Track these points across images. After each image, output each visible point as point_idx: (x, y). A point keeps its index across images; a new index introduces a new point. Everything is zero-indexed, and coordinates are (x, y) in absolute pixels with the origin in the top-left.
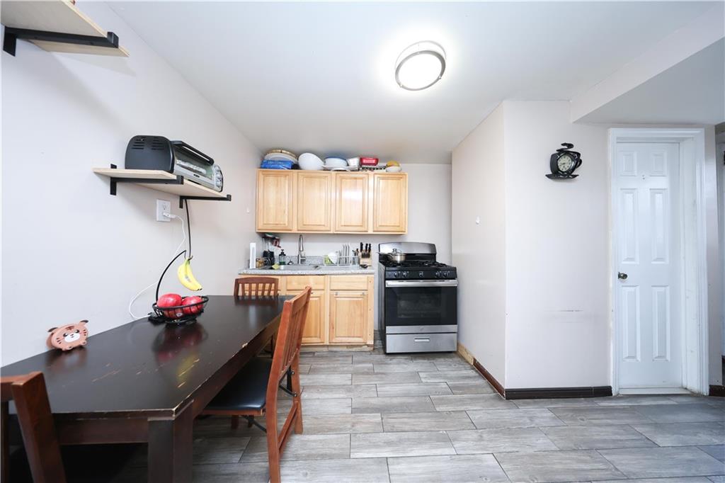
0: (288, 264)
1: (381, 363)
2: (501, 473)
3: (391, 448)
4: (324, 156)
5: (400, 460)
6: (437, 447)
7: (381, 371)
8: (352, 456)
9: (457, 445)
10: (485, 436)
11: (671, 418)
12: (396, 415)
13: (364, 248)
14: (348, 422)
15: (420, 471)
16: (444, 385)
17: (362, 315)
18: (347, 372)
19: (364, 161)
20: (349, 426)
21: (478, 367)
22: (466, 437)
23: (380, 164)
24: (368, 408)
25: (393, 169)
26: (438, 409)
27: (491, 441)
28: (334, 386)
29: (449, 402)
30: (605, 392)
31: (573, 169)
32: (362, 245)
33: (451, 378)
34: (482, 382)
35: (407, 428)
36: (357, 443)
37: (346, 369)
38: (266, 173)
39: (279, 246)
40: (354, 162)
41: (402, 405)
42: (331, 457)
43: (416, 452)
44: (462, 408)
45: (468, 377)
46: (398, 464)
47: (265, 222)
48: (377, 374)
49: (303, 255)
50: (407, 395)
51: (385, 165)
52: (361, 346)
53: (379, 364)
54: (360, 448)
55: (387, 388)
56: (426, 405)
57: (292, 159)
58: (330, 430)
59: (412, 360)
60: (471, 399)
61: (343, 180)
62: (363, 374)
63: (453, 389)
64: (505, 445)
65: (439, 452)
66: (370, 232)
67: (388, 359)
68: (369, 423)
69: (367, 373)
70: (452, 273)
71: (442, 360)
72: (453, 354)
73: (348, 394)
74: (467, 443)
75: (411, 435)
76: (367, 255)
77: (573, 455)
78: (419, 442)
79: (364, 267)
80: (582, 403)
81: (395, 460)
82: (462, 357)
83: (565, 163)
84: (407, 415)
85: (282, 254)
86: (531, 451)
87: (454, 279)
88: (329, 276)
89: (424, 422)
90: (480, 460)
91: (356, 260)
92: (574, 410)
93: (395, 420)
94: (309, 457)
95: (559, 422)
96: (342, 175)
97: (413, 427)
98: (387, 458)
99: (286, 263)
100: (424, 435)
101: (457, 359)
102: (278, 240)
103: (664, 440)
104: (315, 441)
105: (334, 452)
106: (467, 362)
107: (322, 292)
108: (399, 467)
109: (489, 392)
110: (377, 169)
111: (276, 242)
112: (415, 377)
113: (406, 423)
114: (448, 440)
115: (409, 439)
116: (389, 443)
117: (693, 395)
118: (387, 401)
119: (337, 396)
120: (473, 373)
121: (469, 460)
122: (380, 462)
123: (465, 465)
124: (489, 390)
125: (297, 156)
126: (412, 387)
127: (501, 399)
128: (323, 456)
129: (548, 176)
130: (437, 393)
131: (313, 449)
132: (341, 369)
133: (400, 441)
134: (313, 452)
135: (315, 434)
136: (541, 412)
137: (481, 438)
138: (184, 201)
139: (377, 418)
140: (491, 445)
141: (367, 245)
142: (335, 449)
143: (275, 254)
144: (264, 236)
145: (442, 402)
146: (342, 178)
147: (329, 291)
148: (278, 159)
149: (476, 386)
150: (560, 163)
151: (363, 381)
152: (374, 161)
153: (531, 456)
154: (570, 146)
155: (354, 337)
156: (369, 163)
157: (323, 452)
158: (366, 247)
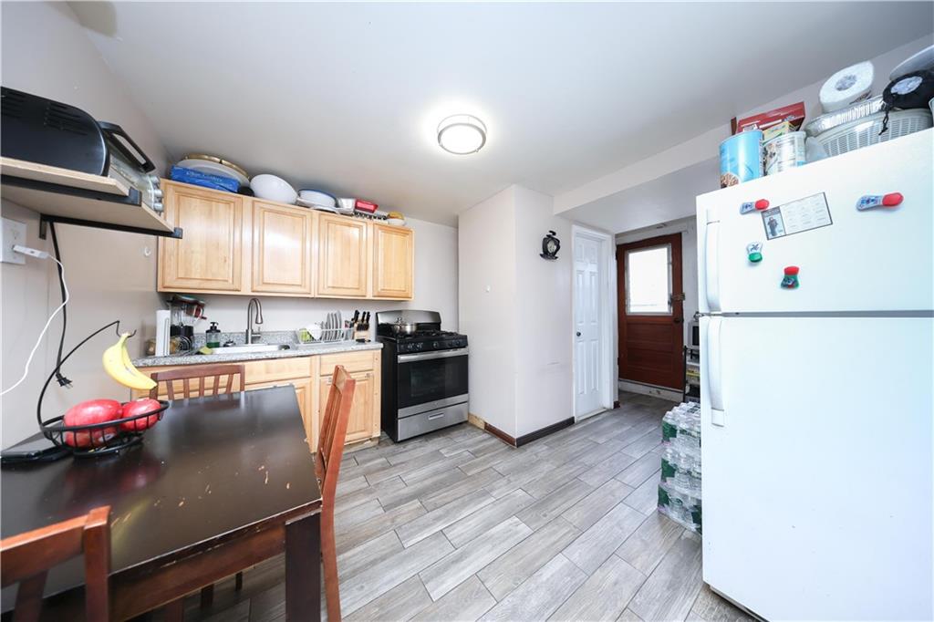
0: (225, 346)
1: (394, 454)
2: (529, 497)
3: (441, 522)
4: (300, 186)
5: (455, 526)
6: (480, 502)
7: (399, 462)
8: (406, 546)
9: (494, 493)
10: (512, 479)
11: (602, 427)
12: (434, 494)
13: (360, 317)
14: (385, 521)
15: (473, 525)
16: (467, 453)
17: (366, 403)
18: (357, 476)
19: (359, 205)
20: (389, 524)
21: (490, 429)
22: (499, 485)
23: (377, 212)
24: (401, 500)
25: (396, 222)
26: (469, 474)
27: (516, 480)
28: (347, 495)
29: (476, 465)
30: (570, 422)
31: (555, 252)
32: (357, 313)
33: (470, 446)
34: (495, 440)
35: (449, 499)
36: (405, 534)
37: (352, 473)
38: (179, 189)
39: (203, 318)
40: (348, 204)
41: (435, 484)
42: (383, 559)
43: (465, 513)
44: (488, 466)
45: (485, 440)
46: (455, 528)
47: (181, 275)
48: (395, 465)
49: (256, 330)
50: (436, 473)
51: (386, 214)
52: (362, 442)
53: (393, 455)
54: (410, 536)
55: (413, 475)
56: (456, 475)
57: (240, 177)
58: (367, 537)
59: (427, 441)
60: (492, 456)
61: (330, 225)
62: (379, 470)
63: (475, 454)
64: (525, 479)
65: (482, 505)
66: (370, 296)
67: (401, 448)
68: (409, 512)
69: (384, 469)
70: (462, 341)
71: (456, 432)
72: (464, 425)
73: (371, 496)
74: (501, 489)
75: (455, 503)
76: (364, 327)
77: (565, 467)
78: (464, 505)
79: (361, 341)
80: (561, 434)
81: (450, 528)
82: (473, 426)
83: (551, 247)
84: (444, 490)
85: (213, 329)
86: (542, 475)
87: (464, 347)
88: (318, 357)
89: (462, 489)
90: (514, 496)
91: (350, 335)
92: (558, 440)
93: (433, 499)
94: (354, 573)
95: (552, 451)
96: (329, 218)
97: (454, 497)
98: (441, 531)
99: (222, 344)
100: (466, 498)
101: (469, 428)
102: (202, 306)
103: (601, 440)
104: (354, 555)
105: (384, 552)
106: (479, 428)
107: (307, 380)
108: (455, 531)
109: (503, 446)
110: (375, 218)
111: (198, 310)
112: (436, 455)
113: (446, 497)
114: (486, 494)
115: (455, 507)
116: (438, 519)
117: (608, 410)
118: (419, 486)
119: (357, 503)
120: (486, 436)
121: (507, 499)
122: (437, 536)
123: (505, 504)
124: (503, 444)
125: (251, 174)
126: (438, 465)
127: (513, 449)
128: (374, 563)
129: (541, 255)
130: (463, 462)
131: (355, 563)
132: (347, 474)
133: (448, 512)
134: (358, 565)
135: (350, 549)
136: (540, 448)
137: (509, 481)
138: (48, 224)
139: (416, 504)
140: (518, 482)
141: (364, 313)
142: (384, 550)
143: (196, 331)
144: (173, 300)
145: (470, 467)
146: (329, 222)
147: (318, 377)
148: (210, 172)
149: (493, 445)
150: (549, 246)
151: (383, 478)
152: (372, 207)
153: (543, 478)
154: (554, 234)
155: (354, 433)
156: (366, 209)
157: (372, 558)
158: (363, 317)
